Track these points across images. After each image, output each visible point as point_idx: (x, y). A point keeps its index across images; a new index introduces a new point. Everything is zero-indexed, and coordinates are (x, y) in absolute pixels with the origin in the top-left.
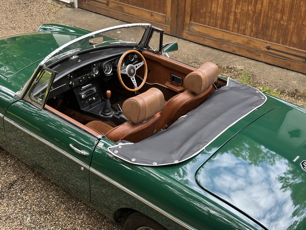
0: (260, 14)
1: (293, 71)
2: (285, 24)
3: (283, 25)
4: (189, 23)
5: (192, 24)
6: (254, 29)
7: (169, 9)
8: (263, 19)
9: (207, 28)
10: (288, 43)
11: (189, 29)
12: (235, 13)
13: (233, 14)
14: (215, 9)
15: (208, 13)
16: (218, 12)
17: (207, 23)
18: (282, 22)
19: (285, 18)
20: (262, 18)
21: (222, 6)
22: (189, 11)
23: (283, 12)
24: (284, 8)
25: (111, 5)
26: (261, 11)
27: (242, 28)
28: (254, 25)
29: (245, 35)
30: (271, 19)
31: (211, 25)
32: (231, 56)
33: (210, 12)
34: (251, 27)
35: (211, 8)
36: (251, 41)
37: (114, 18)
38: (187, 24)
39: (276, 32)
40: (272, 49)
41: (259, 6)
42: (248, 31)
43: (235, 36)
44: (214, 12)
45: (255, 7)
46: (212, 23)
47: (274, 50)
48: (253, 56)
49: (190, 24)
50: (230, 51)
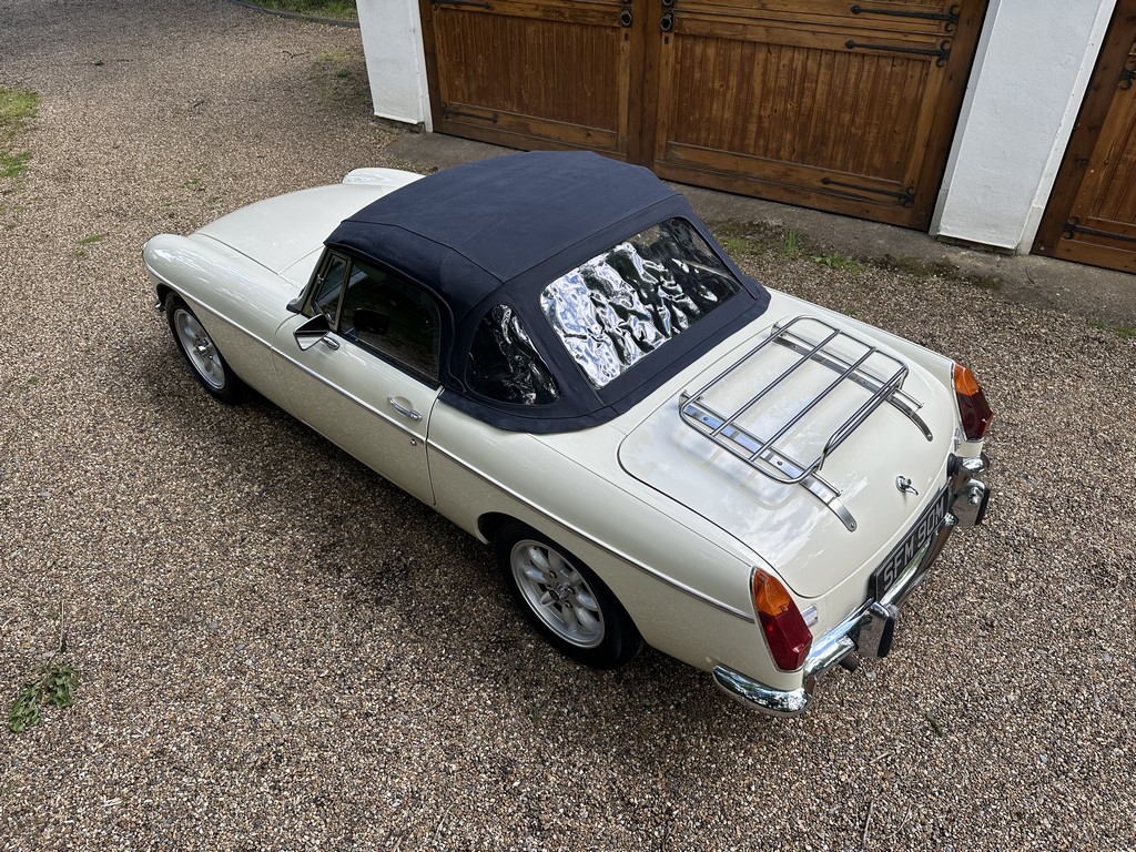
0: (809, 116)
1: (874, 222)
2: (860, 132)
3: (857, 134)
4: (667, 143)
5: (671, 145)
6: (797, 147)
7: (623, 120)
8: (816, 126)
9: (701, 151)
10: (864, 169)
11: (665, 157)
12: (760, 118)
13: (755, 120)
14: (719, 113)
15: (704, 121)
16: (725, 118)
17: (703, 141)
18: (853, 130)
19: (858, 120)
20: (813, 124)
21: (732, 105)
23: (854, 109)
24: (857, 103)
25: (503, 121)
26: (811, 110)
27: (773, 145)
28: (797, 138)
29: (780, 159)
30: (831, 125)
31: (711, 145)
32: (753, 203)
33: (709, 120)
34: (792, 142)
35: (711, 112)
36: (790, 170)
37: (510, 148)
38: (662, 147)
39: (841, 150)
40: (833, 183)
41: (807, 101)
42: (785, 153)
43: (760, 163)
44: (716, 118)
45: (800, 103)
46: (712, 140)
47: (837, 184)
48: (796, 200)
49: (669, 147)
50: (750, 193)
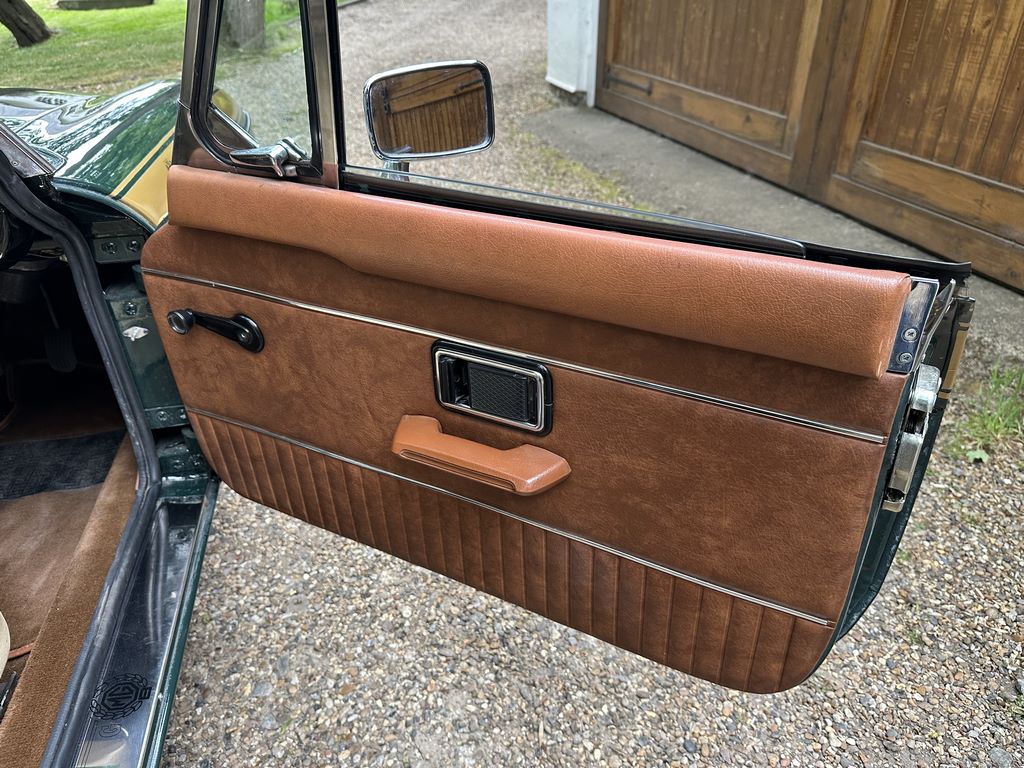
4: (857, 144)
5: (864, 149)
7: (799, 93)
9: (917, 167)
11: (851, 169)
14: (970, 87)
15: (934, 102)
16: (979, 97)
17: (924, 146)
21: (1000, 68)
22: (865, 100)
25: (658, 92)
31: (940, 155)
33: (945, 101)
35: (952, 83)
38: (847, 149)
44: (960, 97)
46: (944, 146)
49: (860, 150)
50: (995, 270)
